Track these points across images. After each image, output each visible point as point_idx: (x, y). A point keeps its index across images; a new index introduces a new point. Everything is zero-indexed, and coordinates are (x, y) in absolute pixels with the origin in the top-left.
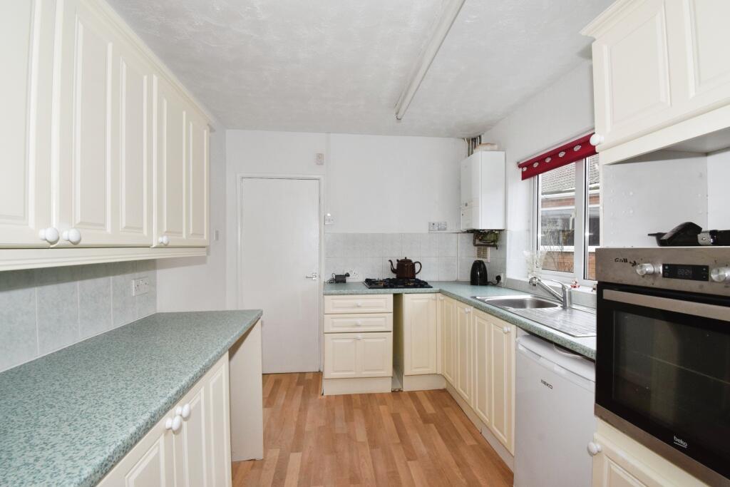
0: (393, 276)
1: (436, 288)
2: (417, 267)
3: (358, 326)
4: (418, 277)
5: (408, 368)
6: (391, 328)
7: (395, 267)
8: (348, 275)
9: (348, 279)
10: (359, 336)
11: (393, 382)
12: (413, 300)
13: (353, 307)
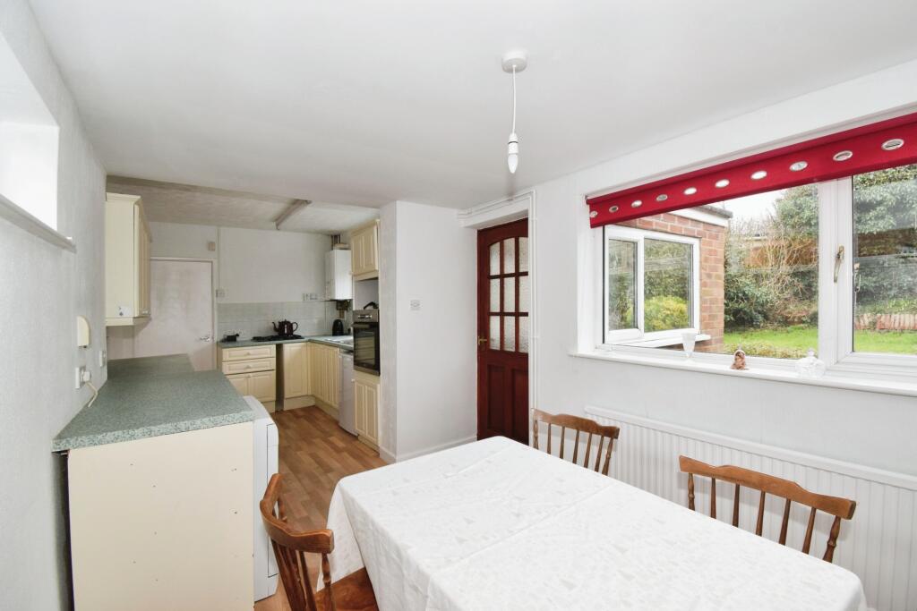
0: (276, 334)
1: (306, 339)
2: (294, 327)
3: (248, 367)
4: (295, 333)
5: (287, 394)
6: (274, 367)
7: (277, 327)
8: (238, 335)
9: (238, 339)
10: (251, 374)
11: (276, 405)
12: (290, 348)
13: (245, 355)
